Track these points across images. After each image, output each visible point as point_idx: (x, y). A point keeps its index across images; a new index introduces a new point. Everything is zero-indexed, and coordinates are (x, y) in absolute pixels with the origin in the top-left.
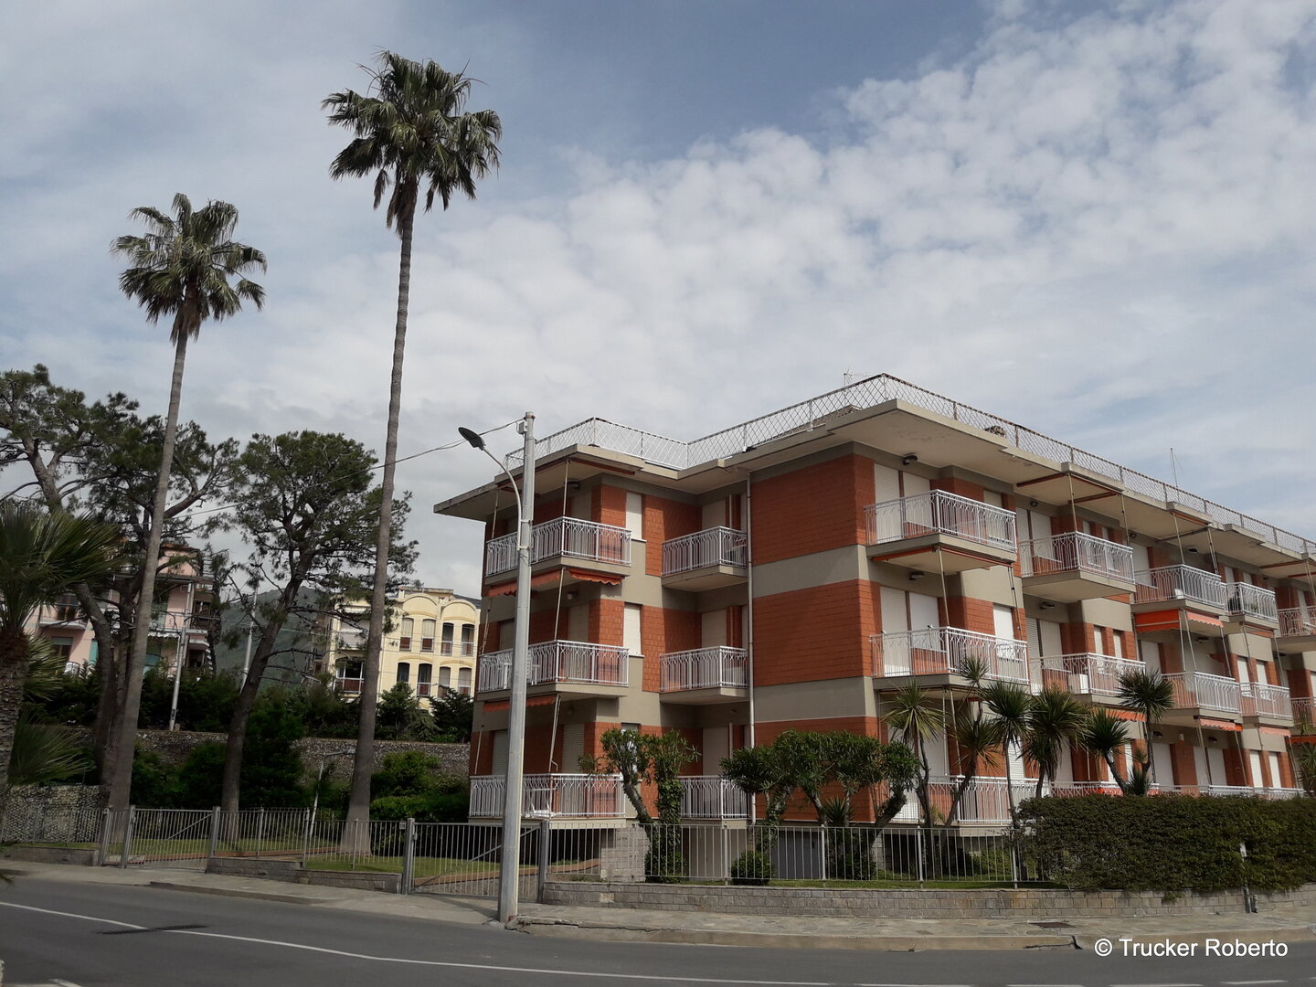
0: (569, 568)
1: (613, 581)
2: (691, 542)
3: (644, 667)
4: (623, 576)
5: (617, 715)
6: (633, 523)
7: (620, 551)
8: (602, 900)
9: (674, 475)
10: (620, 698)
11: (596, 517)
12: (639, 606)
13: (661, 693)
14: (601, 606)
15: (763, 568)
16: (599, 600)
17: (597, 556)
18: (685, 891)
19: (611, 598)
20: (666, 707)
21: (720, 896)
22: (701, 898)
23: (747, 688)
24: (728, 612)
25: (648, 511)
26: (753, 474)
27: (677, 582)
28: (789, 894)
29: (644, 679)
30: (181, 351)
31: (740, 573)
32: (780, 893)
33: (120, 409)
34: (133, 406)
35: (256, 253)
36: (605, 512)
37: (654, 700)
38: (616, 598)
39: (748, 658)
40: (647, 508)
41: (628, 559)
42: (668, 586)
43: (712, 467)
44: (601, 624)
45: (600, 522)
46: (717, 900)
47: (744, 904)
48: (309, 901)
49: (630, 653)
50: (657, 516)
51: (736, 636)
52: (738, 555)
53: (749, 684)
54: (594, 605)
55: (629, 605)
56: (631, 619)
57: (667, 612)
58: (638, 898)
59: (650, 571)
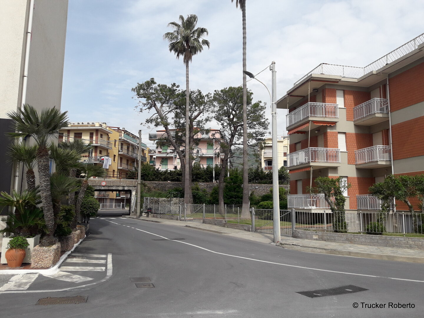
0: (313, 121)
1: (333, 124)
2: (364, 106)
3: (348, 156)
4: (336, 122)
5: (337, 173)
6: (340, 101)
7: (334, 113)
8: (314, 238)
9: (356, 81)
10: (338, 167)
11: (324, 101)
12: (345, 133)
13: (356, 165)
14: (328, 134)
15: (394, 113)
16: (327, 132)
17: (324, 116)
18: (345, 236)
19: (332, 131)
20: (359, 170)
21: (359, 238)
22: (351, 239)
23: (390, 161)
24: (383, 132)
25: (346, 96)
26: (389, 75)
27: (360, 123)
28: (388, 239)
29: (348, 160)
30: (187, 66)
31: (386, 116)
32: (384, 238)
33: (175, 88)
34: (178, 86)
35: (205, 29)
36: (327, 99)
37: (354, 167)
38: (334, 131)
39: (390, 150)
40: (345, 95)
41: (338, 115)
42: (357, 124)
43: (371, 75)
44: (328, 141)
45: (325, 103)
46: (358, 240)
47: (369, 242)
48: (222, 233)
49: (341, 151)
50: (350, 98)
51: (386, 141)
52: (385, 109)
53: (391, 159)
54: (325, 134)
55: (339, 133)
56: (341, 139)
57: (357, 134)
58: (327, 237)
59: (348, 119)
